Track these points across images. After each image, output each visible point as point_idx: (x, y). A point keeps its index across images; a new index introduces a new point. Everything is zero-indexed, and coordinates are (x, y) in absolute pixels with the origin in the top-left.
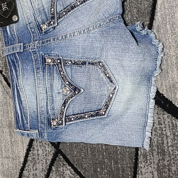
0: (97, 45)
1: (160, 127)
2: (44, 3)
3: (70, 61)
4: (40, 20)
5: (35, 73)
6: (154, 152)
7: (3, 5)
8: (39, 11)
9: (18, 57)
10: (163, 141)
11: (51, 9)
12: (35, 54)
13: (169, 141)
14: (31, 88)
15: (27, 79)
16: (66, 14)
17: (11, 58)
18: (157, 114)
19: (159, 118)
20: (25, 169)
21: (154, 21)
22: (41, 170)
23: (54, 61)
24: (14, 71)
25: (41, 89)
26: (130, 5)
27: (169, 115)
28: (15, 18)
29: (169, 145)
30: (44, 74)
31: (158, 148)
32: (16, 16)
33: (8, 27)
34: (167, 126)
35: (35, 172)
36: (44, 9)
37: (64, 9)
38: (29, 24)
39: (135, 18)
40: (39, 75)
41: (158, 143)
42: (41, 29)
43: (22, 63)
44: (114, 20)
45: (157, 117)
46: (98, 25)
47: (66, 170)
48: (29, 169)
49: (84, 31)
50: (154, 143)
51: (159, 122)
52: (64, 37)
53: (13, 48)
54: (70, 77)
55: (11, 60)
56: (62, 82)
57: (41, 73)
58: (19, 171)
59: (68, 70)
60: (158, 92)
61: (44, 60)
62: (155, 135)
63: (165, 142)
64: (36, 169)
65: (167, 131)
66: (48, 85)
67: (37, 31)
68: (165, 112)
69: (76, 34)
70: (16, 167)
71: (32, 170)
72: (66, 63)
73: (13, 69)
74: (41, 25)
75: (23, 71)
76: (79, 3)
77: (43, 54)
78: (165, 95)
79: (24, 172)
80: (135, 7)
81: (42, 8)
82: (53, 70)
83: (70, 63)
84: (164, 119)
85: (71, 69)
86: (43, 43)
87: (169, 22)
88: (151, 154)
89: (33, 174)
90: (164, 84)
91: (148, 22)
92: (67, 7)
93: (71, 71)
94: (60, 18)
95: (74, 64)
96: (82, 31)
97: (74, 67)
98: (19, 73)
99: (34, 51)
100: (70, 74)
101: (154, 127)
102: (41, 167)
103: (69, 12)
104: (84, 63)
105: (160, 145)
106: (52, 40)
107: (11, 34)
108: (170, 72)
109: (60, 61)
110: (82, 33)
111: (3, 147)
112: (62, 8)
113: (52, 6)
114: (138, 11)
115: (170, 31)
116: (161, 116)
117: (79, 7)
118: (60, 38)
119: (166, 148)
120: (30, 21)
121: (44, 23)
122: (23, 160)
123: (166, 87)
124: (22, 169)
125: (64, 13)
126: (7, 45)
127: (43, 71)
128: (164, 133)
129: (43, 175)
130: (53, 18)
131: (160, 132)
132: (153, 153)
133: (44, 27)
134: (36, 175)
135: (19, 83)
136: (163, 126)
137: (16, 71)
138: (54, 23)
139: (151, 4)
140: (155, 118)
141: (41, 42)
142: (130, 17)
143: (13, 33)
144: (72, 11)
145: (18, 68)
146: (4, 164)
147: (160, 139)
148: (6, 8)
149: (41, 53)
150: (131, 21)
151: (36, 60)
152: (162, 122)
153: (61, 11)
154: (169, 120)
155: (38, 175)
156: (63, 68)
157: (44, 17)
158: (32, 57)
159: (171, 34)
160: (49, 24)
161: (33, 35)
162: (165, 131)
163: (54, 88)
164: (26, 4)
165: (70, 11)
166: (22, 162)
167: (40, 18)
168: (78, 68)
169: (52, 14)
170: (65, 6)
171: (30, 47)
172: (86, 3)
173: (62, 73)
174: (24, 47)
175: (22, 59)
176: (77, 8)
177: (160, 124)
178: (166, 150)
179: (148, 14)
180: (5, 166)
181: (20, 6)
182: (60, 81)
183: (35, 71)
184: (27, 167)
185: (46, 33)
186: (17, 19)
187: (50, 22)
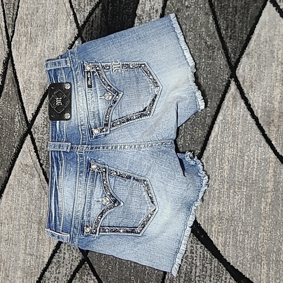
0: (145, 163)
1: (191, 256)
2: (100, 108)
3: (116, 172)
4: (92, 124)
5: (78, 176)
6: (181, 278)
7: (58, 100)
8: (93, 115)
9: (63, 155)
10: (192, 270)
11: (106, 115)
12: (81, 157)
13: (198, 271)
14: (71, 190)
15: (68, 180)
16: (120, 124)
17: (55, 154)
18: (191, 242)
19: (192, 246)
20: (48, 270)
21: (205, 151)
22: (64, 274)
23: (100, 169)
24: (55, 168)
25: (80, 193)
26: (184, 130)
27: (203, 245)
28: (67, 116)
29: (197, 275)
30: (87, 179)
31: (185, 275)
32: (69, 114)
33: (58, 122)
34: (198, 256)
35: (57, 275)
36: (99, 114)
37: (119, 119)
38: (81, 125)
39: (187, 144)
40: (81, 179)
41: (186, 271)
42: (92, 132)
43: (67, 162)
44: (166, 144)
45: (191, 245)
46: (150, 145)
47: (90, 280)
48: (52, 271)
49: (135, 146)
50: (183, 270)
51: (191, 251)
52: (114, 147)
53: (60, 145)
54: (112, 187)
55: (55, 156)
56: (103, 191)
57: (84, 177)
58: (40, 271)
59: (112, 180)
60: (195, 222)
61: (89, 165)
62: (185, 262)
63: (194, 271)
64: (59, 273)
65: (197, 261)
66: (89, 191)
67: (87, 134)
68: (199, 242)
69: (126, 147)
70: (38, 266)
71: (55, 273)
72: (111, 173)
73: (55, 166)
74: (93, 129)
75: (66, 171)
76: (135, 117)
77: (89, 159)
78: (202, 226)
79: (46, 273)
80: (189, 134)
81: (97, 113)
82: (96, 177)
83: (115, 173)
84: (196, 248)
85: (115, 180)
86: (92, 148)
87: (219, 156)
88: (178, 280)
89: (55, 277)
90: (203, 214)
91: (199, 151)
92: (123, 118)
93: (115, 182)
94: (113, 126)
95: (119, 176)
96: (133, 146)
97: (119, 179)
98: (61, 172)
99: (81, 155)
100: (113, 185)
101: (186, 255)
102: (65, 272)
103: (123, 122)
104: (129, 177)
105: (188, 273)
106: (101, 148)
107: (60, 129)
108: (211, 204)
109: (106, 170)
110: (133, 147)
111: (28, 243)
112: (117, 117)
113: (108, 113)
114: (192, 138)
115: (218, 165)
116: (194, 245)
117: (134, 121)
118: (110, 148)
119: (194, 277)
120: (82, 123)
121: (96, 128)
122: (47, 261)
123: (204, 217)
124: (45, 270)
125: (119, 123)
126: (53, 140)
127: (86, 176)
128: (194, 261)
129: (65, 280)
130: (106, 125)
131: (190, 260)
132: (179, 280)
133: (96, 132)
134: (58, 279)
135: (60, 182)
136: (194, 255)
137: (58, 169)
138: (106, 131)
139: (206, 135)
140: (189, 246)
141: (90, 146)
142: (182, 142)
143: (62, 129)
144: (126, 123)
145: (60, 167)
146: (26, 261)
147: (189, 267)
148: (60, 104)
149: (88, 157)
150: (182, 146)
151: (81, 164)
152: (194, 251)
153: (116, 120)
154: (201, 250)
155: (60, 279)
156: (107, 177)
157: (97, 122)
158: (78, 159)
159: (218, 168)
160: (101, 131)
161: (83, 137)
162: (195, 260)
163: (94, 195)
164: (82, 105)
165: (125, 122)
166: (46, 263)
167: (93, 121)
168: (122, 181)
169: (106, 121)
170: (121, 116)
171: (77, 149)
172: (142, 118)
173: (105, 182)
174: (72, 148)
175: (67, 158)
176: (132, 121)
177: (192, 252)
178: (193, 280)
179: (200, 143)
180: (26, 263)
181: (75, 105)
182: (102, 190)
183: (78, 174)
184: (50, 269)
185: (96, 137)
186: (69, 117)
187: (103, 129)
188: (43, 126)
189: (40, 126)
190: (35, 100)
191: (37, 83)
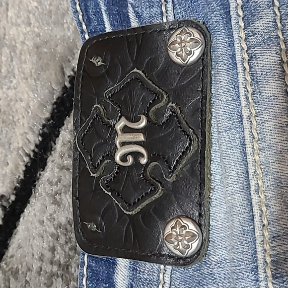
188: (47, 268)
189: (35, 267)
190: (18, 131)
191: (30, 44)
